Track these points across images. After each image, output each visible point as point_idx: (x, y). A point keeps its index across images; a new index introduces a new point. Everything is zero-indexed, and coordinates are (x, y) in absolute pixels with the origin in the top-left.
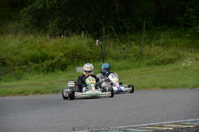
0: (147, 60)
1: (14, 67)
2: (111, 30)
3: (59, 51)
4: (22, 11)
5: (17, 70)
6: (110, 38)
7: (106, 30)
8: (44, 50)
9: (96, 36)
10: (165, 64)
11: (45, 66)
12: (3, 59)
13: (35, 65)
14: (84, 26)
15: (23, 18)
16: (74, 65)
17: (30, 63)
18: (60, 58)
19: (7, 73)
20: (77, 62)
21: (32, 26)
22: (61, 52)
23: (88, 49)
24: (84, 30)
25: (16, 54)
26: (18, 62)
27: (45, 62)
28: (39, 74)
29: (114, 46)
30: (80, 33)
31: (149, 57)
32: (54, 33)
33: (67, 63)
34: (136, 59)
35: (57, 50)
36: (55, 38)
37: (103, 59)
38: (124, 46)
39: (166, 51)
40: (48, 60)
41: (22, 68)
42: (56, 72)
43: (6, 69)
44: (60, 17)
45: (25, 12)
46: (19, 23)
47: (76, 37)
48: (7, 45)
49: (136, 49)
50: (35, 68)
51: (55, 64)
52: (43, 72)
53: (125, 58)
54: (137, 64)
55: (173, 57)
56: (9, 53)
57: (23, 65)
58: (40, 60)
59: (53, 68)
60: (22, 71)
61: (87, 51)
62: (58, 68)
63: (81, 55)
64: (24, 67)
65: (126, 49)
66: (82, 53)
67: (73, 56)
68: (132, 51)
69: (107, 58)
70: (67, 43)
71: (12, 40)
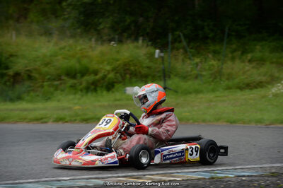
0: (226, 82)
1: (43, 82)
3: (105, 63)
4: (65, 4)
5: (46, 88)
8: (85, 61)
10: (251, 89)
11: (84, 84)
12: (28, 70)
13: (71, 82)
16: (124, 85)
17: (64, 78)
18: (106, 73)
19: (33, 90)
20: (130, 80)
22: (108, 64)
23: (147, 63)
25: (47, 64)
26: (48, 77)
27: (85, 78)
28: (75, 94)
29: (183, 61)
31: (230, 77)
32: (101, 37)
33: (115, 80)
34: (211, 79)
35: (103, 62)
36: (102, 44)
37: (165, 77)
38: (197, 60)
40: (90, 74)
41: (54, 85)
42: (99, 92)
43: (32, 85)
48: (36, 51)
49: (213, 65)
50: (71, 86)
51: (99, 81)
52: (81, 90)
53: (196, 77)
54: (211, 87)
55: (263, 79)
57: (54, 80)
58: (79, 75)
59: (96, 86)
60: (52, 89)
61: (145, 65)
62: (102, 87)
63: (136, 70)
64: (56, 83)
65: (200, 64)
66: (136, 68)
67: (124, 70)
68: (207, 67)
69: (172, 76)
70: (118, 52)
71: (44, 44)
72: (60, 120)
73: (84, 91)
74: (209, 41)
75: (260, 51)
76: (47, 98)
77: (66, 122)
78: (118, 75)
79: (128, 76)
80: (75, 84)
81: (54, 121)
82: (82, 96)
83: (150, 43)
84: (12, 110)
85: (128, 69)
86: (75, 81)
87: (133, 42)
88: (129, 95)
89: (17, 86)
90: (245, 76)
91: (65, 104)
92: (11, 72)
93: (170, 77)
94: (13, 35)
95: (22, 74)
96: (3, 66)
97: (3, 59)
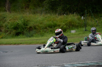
1: (40, 30)
2: (90, 11)
4: (44, 2)
5: (42, 32)
6: (89, 15)
7: (87, 11)
8: (55, 22)
9: (82, 15)
12: (34, 26)
14: (75, 10)
15: (45, 5)
16: (70, 29)
17: (48, 28)
18: (63, 26)
19: (36, 33)
20: (72, 28)
21: (49, 10)
22: (63, 22)
23: (78, 21)
24: (75, 11)
25: (41, 24)
26: (42, 28)
28: (52, 33)
29: (91, 20)
30: (73, 13)
32: (60, 13)
33: (66, 28)
35: (61, 22)
38: (97, 20)
40: (57, 26)
41: (44, 31)
43: (36, 31)
44: (63, 5)
45: (46, 2)
46: (43, 8)
47: (71, 15)
48: (37, 19)
50: (51, 31)
53: (97, 26)
56: (38, 23)
57: (44, 29)
60: (44, 32)
61: (77, 22)
64: (45, 30)
65: (98, 21)
66: (74, 23)
67: (69, 24)
68: (101, 22)
70: (67, 18)
71: (39, 16)
76: (42, 35)
78: (67, 26)
79: (71, 26)
80: (52, 30)
85: (71, 24)
87: (72, 14)
88: (72, 33)
89: (31, 32)
92: (28, 27)
93: (87, 26)
94: (28, 13)
95: (33, 27)
96: (25, 24)
97: (25, 22)
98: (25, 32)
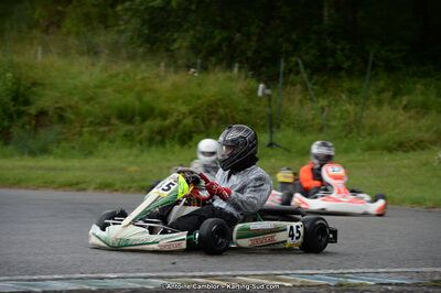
0: (368, 139)
1: (82, 127)
3: (180, 101)
5: (86, 136)
8: (148, 98)
10: (406, 151)
11: (146, 133)
12: (60, 108)
13: (126, 128)
17: (114, 121)
18: (181, 117)
19: (65, 139)
20: (217, 128)
22: (184, 103)
23: (244, 103)
25: (89, 100)
26: (92, 119)
27: (148, 123)
28: (131, 147)
29: (301, 102)
31: (373, 131)
32: (175, 61)
33: (194, 129)
34: (343, 134)
35: (176, 100)
36: (176, 72)
37: (271, 127)
38: (323, 102)
39: (412, 122)
40: (155, 118)
41: (98, 132)
42: (168, 146)
43: (65, 130)
49: (347, 111)
50: (126, 135)
51: (168, 128)
52: (141, 143)
53: (321, 129)
54: (344, 146)
55: (425, 136)
56: (76, 98)
57: (99, 124)
58: (138, 118)
59: (164, 137)
60: (96, 139)
61: (240, 107)
62: (173, 138)
63: (226, 114)
64: (102, 129)
65: (327, 109)
66: (228, 110)
67: (209, 114)
68: (338, 115)
69: (283, 126)
70: (199, 85)
71: (87, 68)
72: (105, 187)
73: (146, 144)
74: (343, 74)
75: (422, 93)
76: (88, 152)
77: (116, 190)
78: (199, 120)
79: (214, 123)
80: (132, 132)
81: (95, 189)
82: (142, 151)
83: (251, 73)
84: (31, 168)
85: (214, 113)
86: (132, 127)
87: (224, 70)
89: (42, 132)
90: (397, 131)
91: (114, 162)
92: (33, 110)
93: (279, 127)
94: (40, 52)
95: (50, 113)
96: (21, 99)
97: (22, 89)
98: (15, 131)
